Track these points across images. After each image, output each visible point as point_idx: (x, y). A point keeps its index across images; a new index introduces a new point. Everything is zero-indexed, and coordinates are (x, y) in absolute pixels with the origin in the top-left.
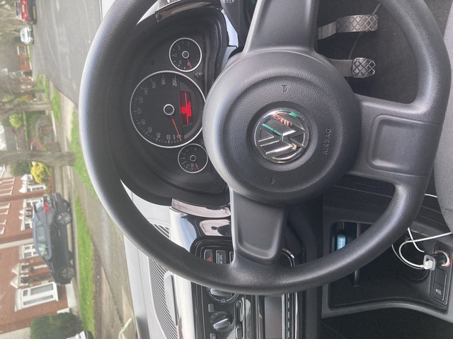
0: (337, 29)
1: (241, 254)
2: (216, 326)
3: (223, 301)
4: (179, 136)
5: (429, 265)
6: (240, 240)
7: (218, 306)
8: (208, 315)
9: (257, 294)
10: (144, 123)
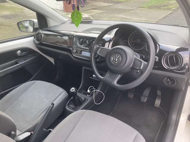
0: (158, 96)
1: (99, 48)
2: (87, 41)
3: (92, 44)
4: (132, 42)
5: (89, 91)
6: (102, 48)
7: (91, 42)
8: (90, 40)
9: (91, 51)
10: (137, 34)
